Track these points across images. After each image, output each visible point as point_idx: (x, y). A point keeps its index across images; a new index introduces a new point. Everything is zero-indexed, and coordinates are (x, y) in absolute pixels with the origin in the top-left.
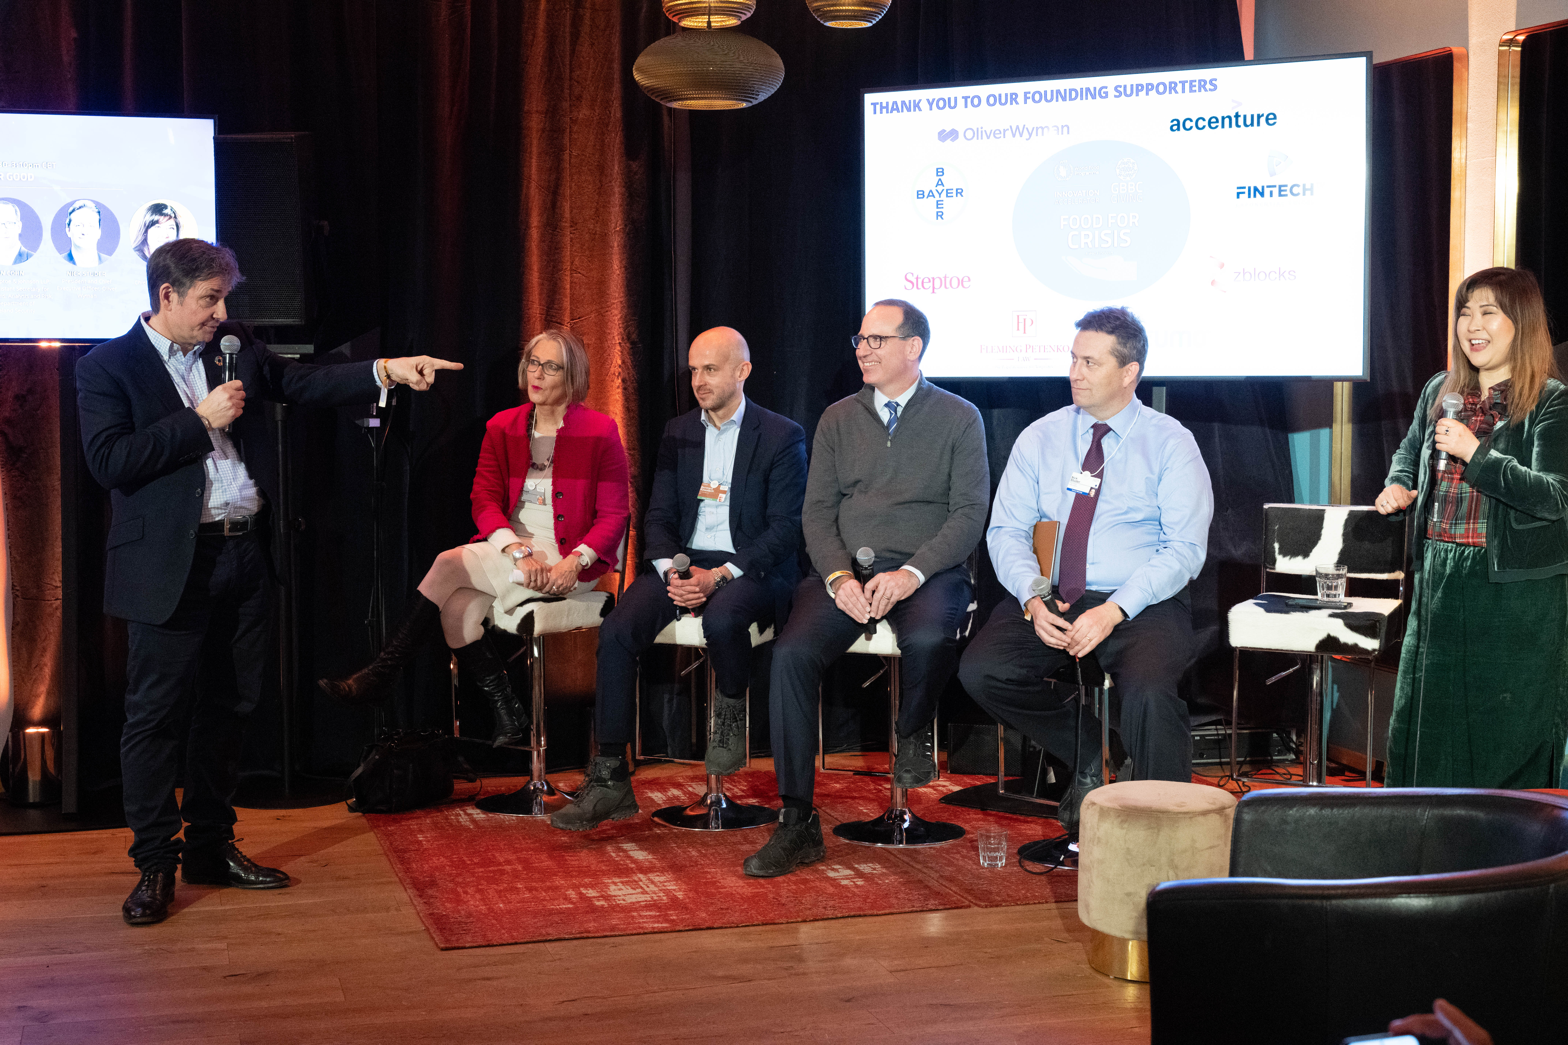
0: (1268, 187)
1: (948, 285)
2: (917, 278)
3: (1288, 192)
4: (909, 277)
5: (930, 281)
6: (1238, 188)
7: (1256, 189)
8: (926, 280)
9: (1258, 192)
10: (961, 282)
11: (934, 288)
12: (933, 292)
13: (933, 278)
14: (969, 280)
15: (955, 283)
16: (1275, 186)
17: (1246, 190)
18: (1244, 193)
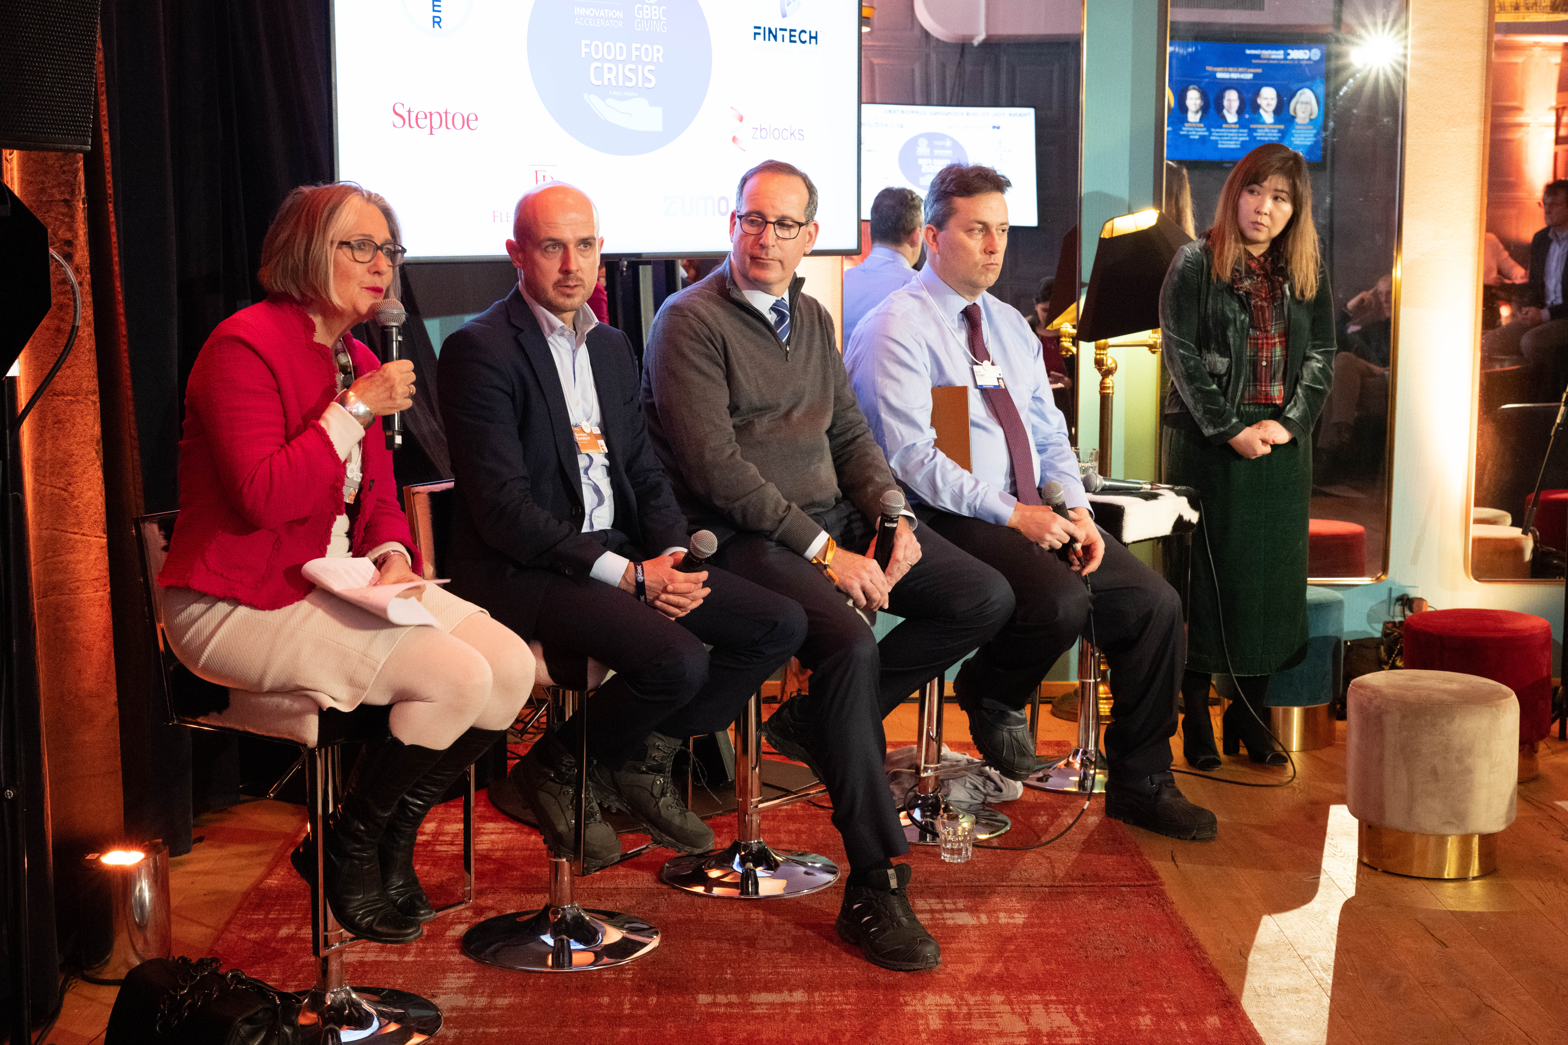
0: (781, 29)
1: (450, 124)
2: (409, 111)
3: (796, 39)
4: (399, 109)
5: (426, 117)
6: (756, 27)
7: (770, 31)
8: (421, 115)
9: (772, 34)
10: (466, 122)
11: (432, 127)
12: (431, 134)
13: (431, 114)
14: (477, 119)
15: (458, 121)
16: (785, 30)
17: (761, 31)
18: (759, 34)
